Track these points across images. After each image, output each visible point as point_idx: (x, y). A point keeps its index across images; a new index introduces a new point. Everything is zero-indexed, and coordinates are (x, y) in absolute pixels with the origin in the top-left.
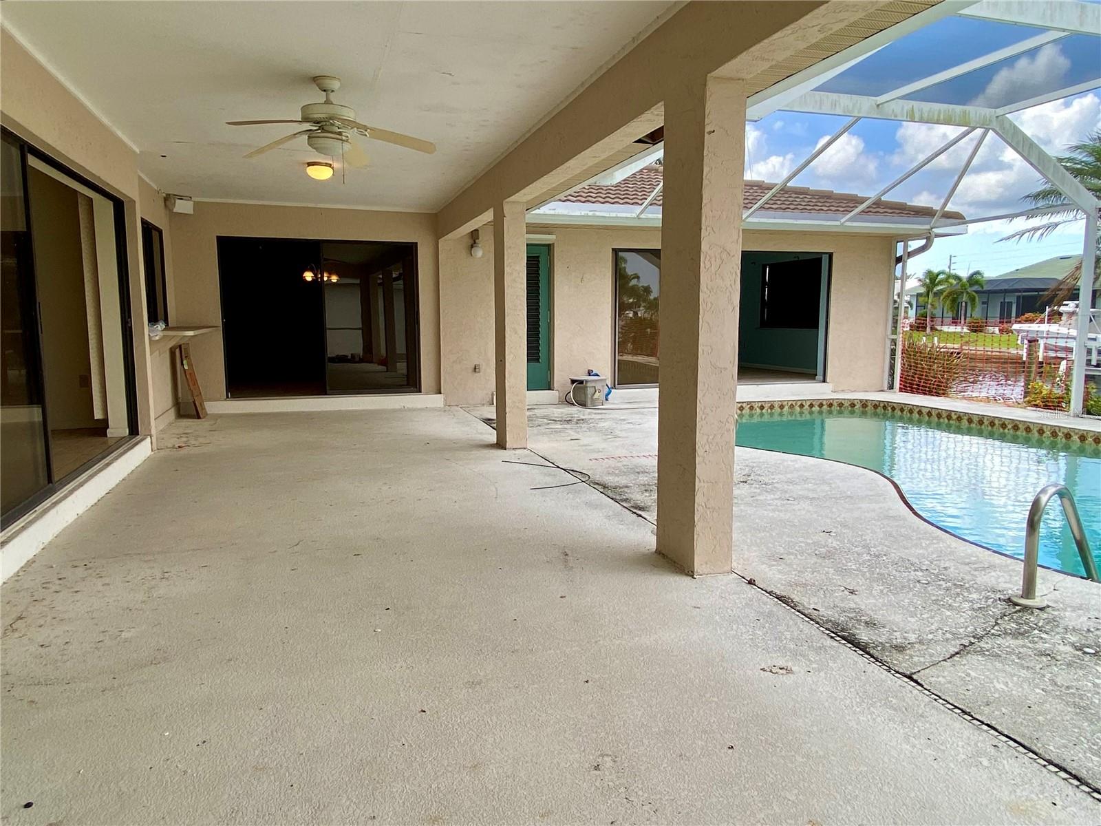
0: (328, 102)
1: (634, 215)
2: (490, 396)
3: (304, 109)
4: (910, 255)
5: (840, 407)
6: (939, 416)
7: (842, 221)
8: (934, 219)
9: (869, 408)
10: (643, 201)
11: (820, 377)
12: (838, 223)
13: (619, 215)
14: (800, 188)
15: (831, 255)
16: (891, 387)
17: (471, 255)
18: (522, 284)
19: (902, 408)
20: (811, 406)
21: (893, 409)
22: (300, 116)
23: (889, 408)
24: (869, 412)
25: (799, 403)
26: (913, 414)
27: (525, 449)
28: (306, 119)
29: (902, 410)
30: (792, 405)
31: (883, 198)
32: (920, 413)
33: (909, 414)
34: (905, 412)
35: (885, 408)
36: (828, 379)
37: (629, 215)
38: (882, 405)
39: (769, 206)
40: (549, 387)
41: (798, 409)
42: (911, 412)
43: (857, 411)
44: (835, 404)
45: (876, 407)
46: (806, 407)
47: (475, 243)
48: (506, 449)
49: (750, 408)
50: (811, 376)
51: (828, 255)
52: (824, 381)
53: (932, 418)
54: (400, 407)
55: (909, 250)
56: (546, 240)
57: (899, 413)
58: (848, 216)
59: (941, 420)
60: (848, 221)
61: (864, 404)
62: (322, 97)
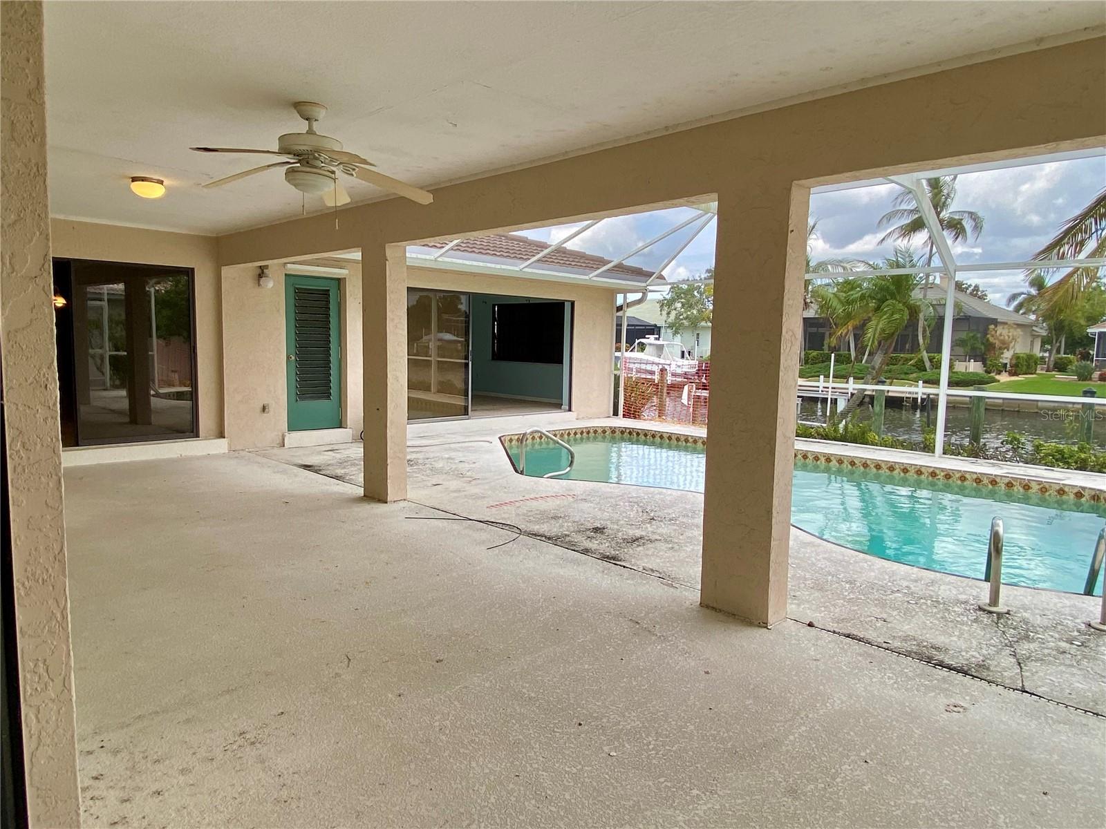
0: (310, 132)
1: (432, 258)
2: (281, 438)
3: (281, 138)
4: (629, 305)
5: (595, 433)
6: (678, 439)
7: (591, 275)
8: (651, 279)
9: (617, 433)
10: (443, 245)
11: (565, 406)
12: (587, 277)
13: (419, 256)
14: (540, 242)
15: (573, 303)
16: (616, 413)
17: (259, 285)
18: (403, 329)
19: (646, 434)
20: (575, 434)
21: (638, 434)
22: (278, 147)
23: (635, 434)
24: (617, 437)
25: (567, 432)
26: (656, 438)
27: (405, 500)
28: (284, 151)
29: (646, 435)
30: (562, 433)
31: (623, 262)
32: (661, 437)
33: (652, 439)
34: (648, 437)
35: (630, 433)
36: (573, 409)
37: (428, 257)
38: (628, 431)
39: (546, 259)
40: (340, 424)
41: (566, 436)
42: (653, 436)
43: (608, 437)
44: (592, 431)
45: (622, 432)
46: (572, 435)
47: (263, 272)
48: (386, 503)
49: (532, 438)
50: (558, 406)
51: (570, 303)
52: (570, 410)
53: (672, 442)
54: (176, 456)
55: (628, 301)
56: (339, 274)
57: (643, 437)
58: (596, 273)
59: (680, 443)
60: (596, 276)
61: (613, 431)
62: (302, 127)
